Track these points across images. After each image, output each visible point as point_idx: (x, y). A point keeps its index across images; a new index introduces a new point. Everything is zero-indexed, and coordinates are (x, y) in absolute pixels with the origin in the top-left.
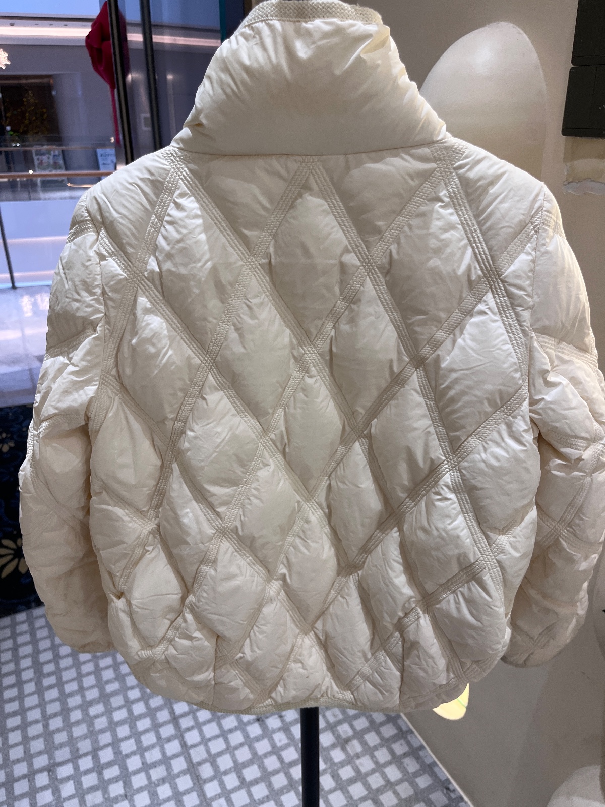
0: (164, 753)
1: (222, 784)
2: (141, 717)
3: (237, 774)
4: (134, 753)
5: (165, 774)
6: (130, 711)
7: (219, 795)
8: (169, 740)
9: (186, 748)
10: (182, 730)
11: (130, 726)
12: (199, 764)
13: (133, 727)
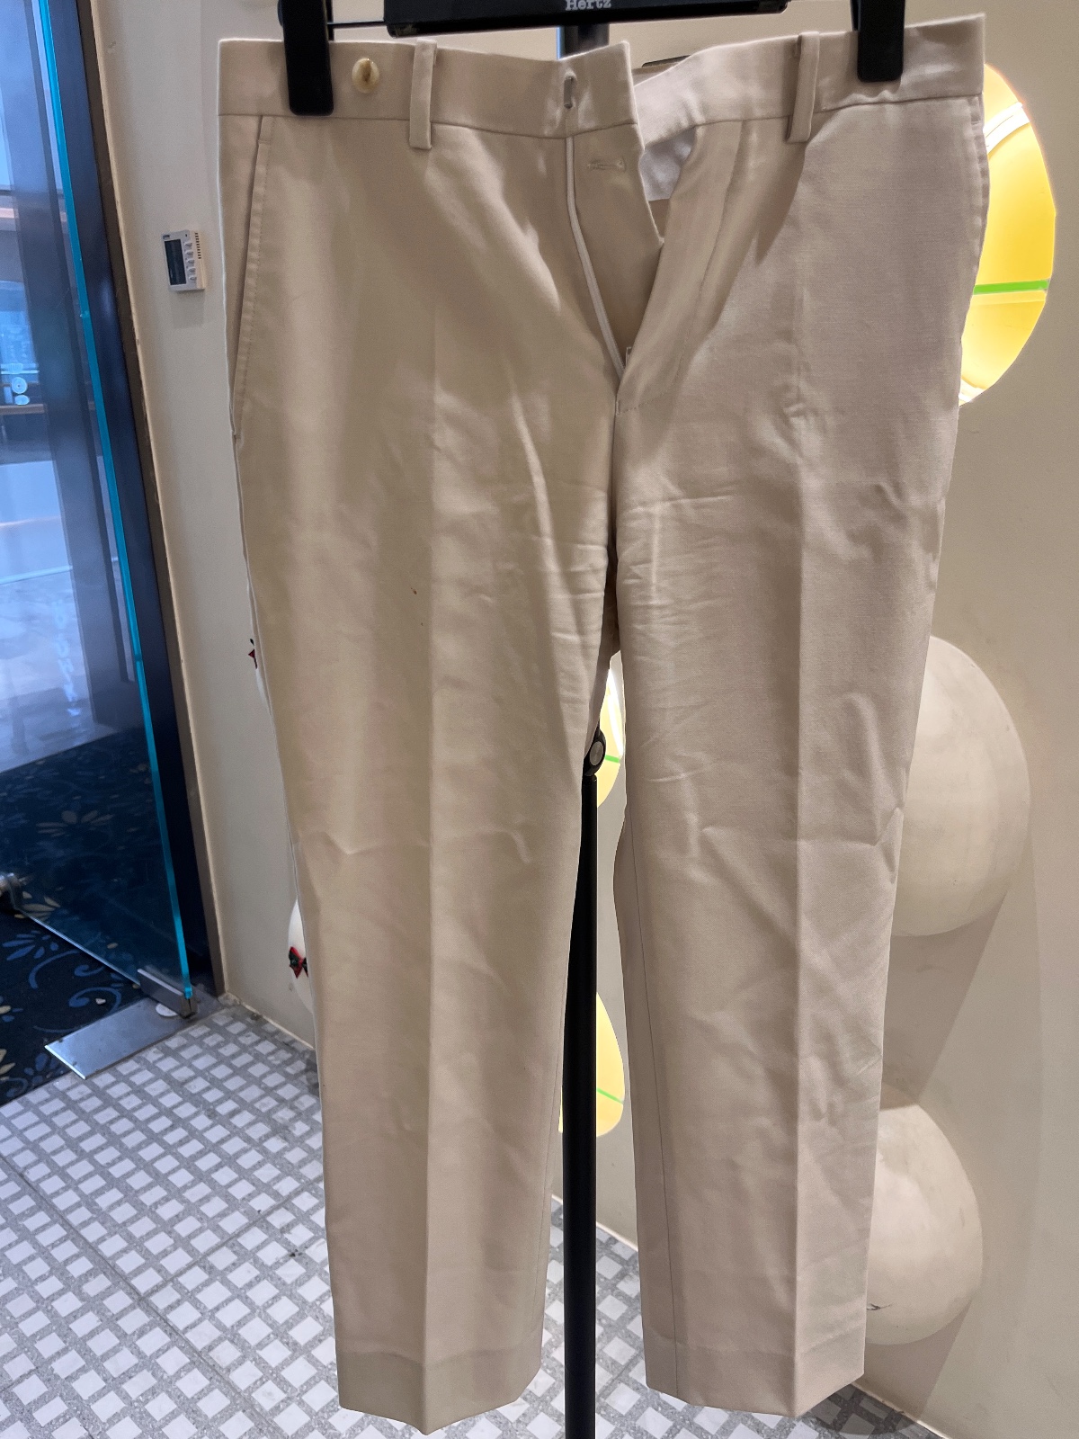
0: (140, 1354)
1: (260, 1362)
2: (75, 1316)
3: (281, 1341)
4: (83, 1370)
5: (154, 1381)
6: (52, 1314)
7: (261, 1379)
8: (142, 1332)
9: (177, 1334)
10: (159, 1312)
11: (59, 1336)
12: (210, 1348)
13: (65, 1333)
